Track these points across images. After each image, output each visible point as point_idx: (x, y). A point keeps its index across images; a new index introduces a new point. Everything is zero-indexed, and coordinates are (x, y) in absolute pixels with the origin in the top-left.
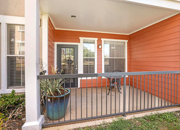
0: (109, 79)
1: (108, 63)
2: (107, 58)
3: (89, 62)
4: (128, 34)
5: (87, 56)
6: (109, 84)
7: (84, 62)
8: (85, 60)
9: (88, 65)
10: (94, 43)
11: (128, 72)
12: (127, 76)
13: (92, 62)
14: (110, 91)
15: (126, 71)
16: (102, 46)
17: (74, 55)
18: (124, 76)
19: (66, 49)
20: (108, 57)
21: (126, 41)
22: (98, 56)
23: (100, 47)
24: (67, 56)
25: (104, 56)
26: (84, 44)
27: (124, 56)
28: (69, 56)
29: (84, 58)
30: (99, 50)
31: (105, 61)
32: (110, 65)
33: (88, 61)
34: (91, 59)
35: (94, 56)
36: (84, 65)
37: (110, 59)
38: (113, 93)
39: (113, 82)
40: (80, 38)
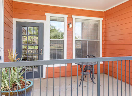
0: (81, 66)
1: (80, 47)
2: (78, 39)
3: (57, 45)
4: (104, 11)
5: (55, 37)
6: (81, 73)
7: (51, 45)
8: (52, 43)
9: (56, 49)
10: (63, 21)
11: (102, 57)
12: (101, 63)
13: (60, 45)
14: (82, 81)
15: (101, 56)
16: (72, 25)
17: (38, 36)
18: (98, 62)
19: (29, 28)
20: (80, 39)
21: (101, 19)
22: (67, 37)
23: (70, 26)
24: (30, 37)
25: (76, 37)
26: (51, 22)
27: (98, 38)
28: (32, 37)
29: (50, 40)
30: (69, 29)
31: (76, 43)
32: (82, 49)
33: (56, 43)
34: (60, 41)
35: (62, 37)
36: (51, 49)
37: (82, 41)
38: (85, 84)
39: (85, 70)
40: (46, 14)
